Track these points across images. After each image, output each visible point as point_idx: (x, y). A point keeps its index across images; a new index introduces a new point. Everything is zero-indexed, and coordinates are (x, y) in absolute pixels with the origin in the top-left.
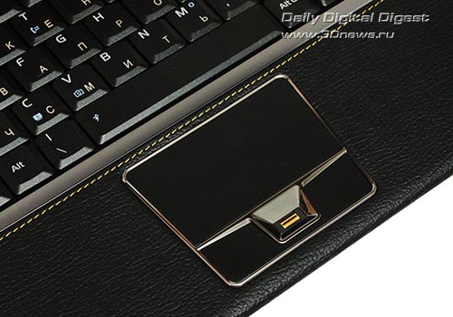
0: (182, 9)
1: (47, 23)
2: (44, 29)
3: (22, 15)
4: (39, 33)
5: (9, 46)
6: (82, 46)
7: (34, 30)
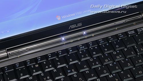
0: (111, 75)
1: (73, 70)
2: (71, 72)
3: (67, 66)
4: (70, 72)
5: (61, 74)
6: (80, 79)
7: (69, 71)
